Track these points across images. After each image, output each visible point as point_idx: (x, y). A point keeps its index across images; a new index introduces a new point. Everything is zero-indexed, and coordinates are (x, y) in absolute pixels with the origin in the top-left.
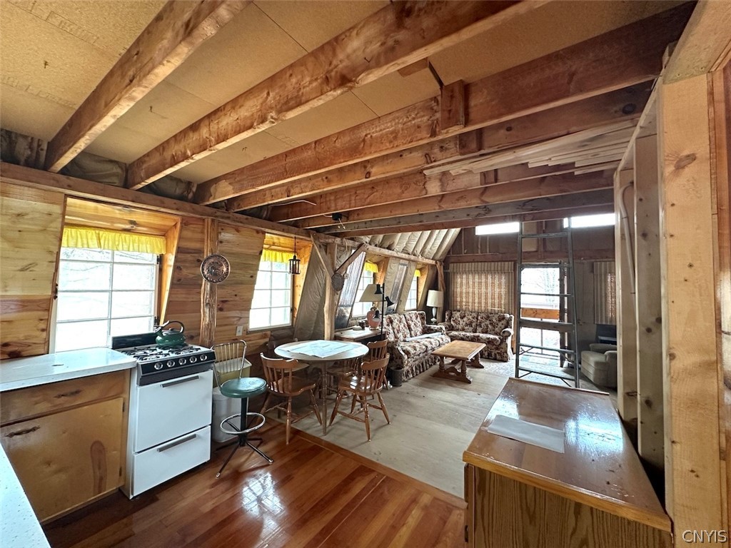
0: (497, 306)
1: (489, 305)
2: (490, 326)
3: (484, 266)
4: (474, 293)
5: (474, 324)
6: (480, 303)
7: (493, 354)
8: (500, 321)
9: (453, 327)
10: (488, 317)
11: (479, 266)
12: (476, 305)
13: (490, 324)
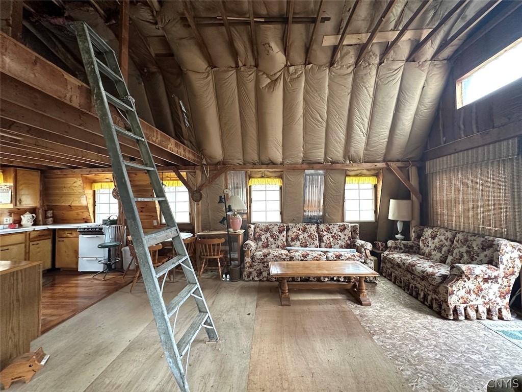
0: (492, 223)
1: (480, 221)
2: (465, 255)
3: (468, 156)
4: (457, 202)
5: (444, 249)
6: (466, 217)
7: (429, 298)
8: (483, 249)
9: (419, 248)
10: (466, 240)
11: (461, 158)
12: (461, 220)
13: (467, 252)
